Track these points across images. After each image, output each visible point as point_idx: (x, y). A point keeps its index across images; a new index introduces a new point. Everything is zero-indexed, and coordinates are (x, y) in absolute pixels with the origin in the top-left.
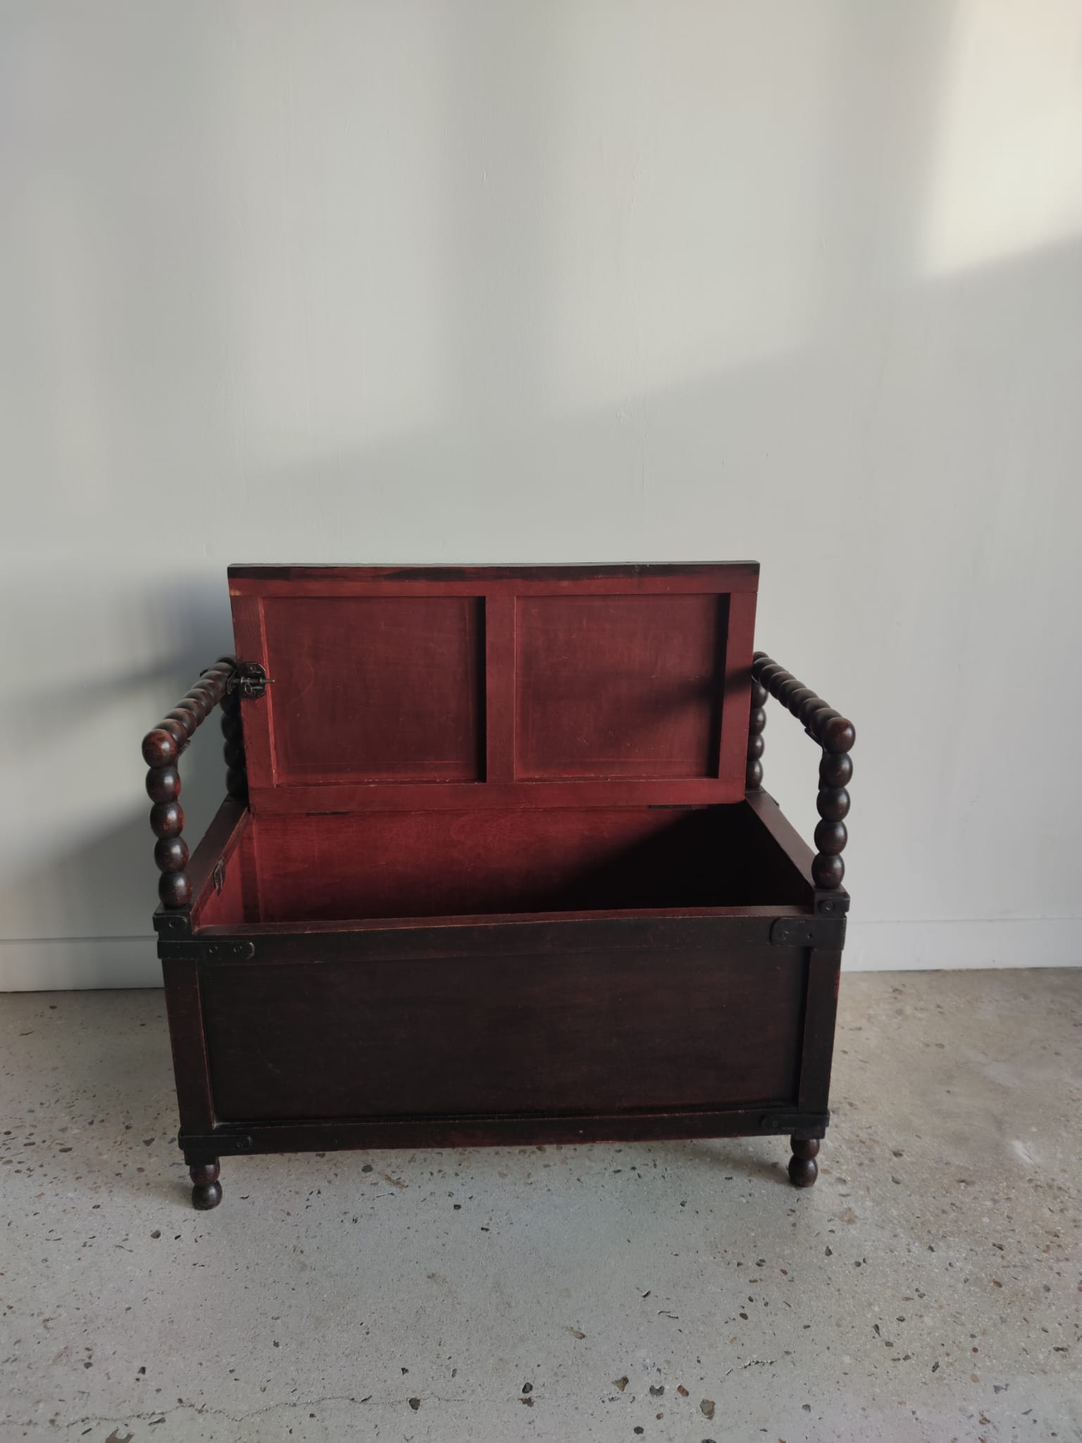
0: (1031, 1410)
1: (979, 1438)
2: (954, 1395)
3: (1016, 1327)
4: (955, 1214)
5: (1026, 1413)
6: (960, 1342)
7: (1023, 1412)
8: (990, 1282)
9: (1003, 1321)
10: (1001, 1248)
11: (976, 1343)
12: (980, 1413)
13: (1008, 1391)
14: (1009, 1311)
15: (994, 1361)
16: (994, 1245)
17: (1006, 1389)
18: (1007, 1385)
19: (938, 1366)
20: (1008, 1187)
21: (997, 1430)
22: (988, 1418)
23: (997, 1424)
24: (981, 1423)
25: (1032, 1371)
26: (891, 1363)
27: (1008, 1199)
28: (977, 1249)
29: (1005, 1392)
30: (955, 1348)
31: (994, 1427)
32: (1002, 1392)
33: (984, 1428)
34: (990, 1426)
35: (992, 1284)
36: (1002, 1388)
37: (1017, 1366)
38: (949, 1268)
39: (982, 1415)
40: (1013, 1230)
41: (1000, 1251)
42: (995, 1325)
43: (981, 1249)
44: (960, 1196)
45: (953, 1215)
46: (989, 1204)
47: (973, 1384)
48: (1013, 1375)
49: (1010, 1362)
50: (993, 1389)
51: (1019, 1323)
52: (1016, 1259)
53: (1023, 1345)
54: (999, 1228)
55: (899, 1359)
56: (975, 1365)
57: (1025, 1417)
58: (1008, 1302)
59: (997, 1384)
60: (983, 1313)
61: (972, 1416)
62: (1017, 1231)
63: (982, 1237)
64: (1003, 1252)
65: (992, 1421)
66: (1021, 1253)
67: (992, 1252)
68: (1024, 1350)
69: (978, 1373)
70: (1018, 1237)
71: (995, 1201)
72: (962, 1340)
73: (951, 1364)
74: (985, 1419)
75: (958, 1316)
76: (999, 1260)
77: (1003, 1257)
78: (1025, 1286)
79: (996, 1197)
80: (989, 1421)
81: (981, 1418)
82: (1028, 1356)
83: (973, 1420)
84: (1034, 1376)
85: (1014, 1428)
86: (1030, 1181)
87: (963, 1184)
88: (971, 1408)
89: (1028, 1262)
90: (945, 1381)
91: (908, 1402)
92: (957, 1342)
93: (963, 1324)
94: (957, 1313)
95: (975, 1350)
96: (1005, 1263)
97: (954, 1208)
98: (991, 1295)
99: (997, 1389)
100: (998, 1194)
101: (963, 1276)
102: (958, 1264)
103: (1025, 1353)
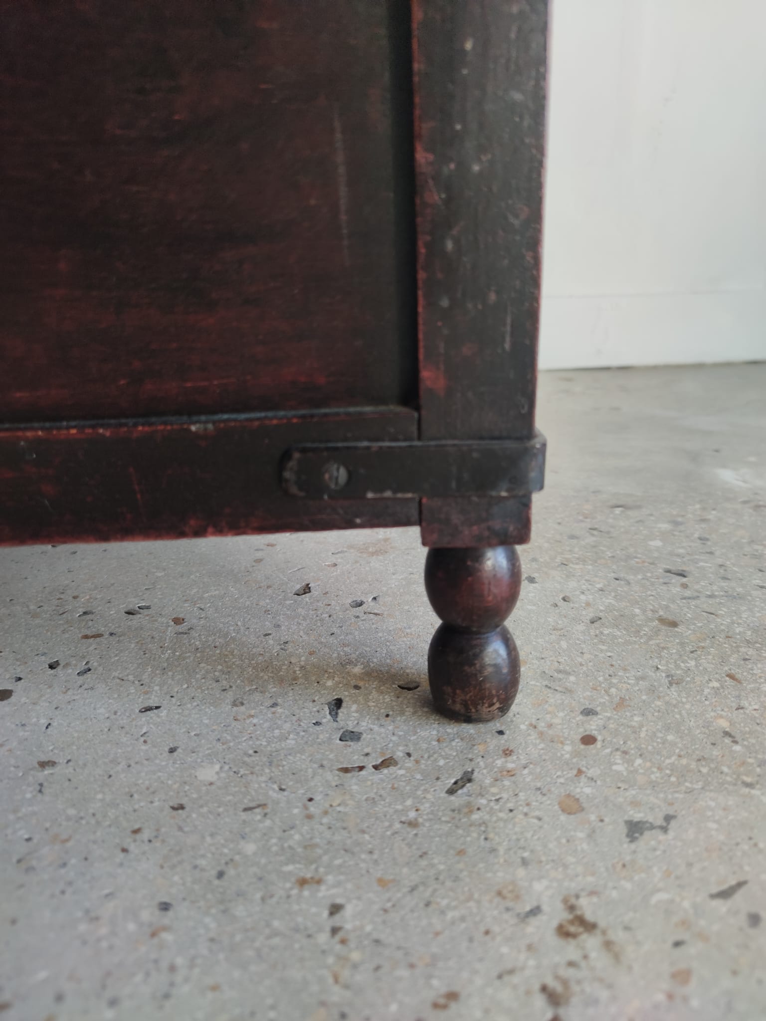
0: (740, 885)
1: (544, 989)
2: (493, 850)
3: (707, 691)
4: (594, 539)
5: (725, 894)
6: (550, 726)
7: (715, 890)
8: (652, 620)
9: (673, 681)
10: (682, 575)
11: (593, 726)
12: (565, 901)
13: (671, 834)
14: (692, 663)
15: (639, 761)
16: (669, 571)
17: (664, 829)
18: (668, 818)
19: (470, 780)
20: (704, 509)
21: (617, 958)
22: (589, 916)
23: (618, 936)
24: (563, 932)
25: (748, 780)
26: (332, 777)
27: (704, 520)
28: (631, 577)
29: (662, 837)
30: (534, 736)
31: (608, 945)
32: (649, 839)
33: (571, 950)
34: (591, 942)
35: (656, 623)
36: (652, 827)
37: (705, 770)
38: (561, 603)
39: (572, 908)
40: (711, 553)
41: (680, 578)
42: (652, 690)
43: (640, 577)
44: (610, 521)
45: (590, 540)
46: (665, 526)
47: (563, 817)
48: (690, 791)
49: (684, 761)
50: (623, 830)
51: (716, 684)
52: (715, 588)
53: (724, 724)
54: (681, 551)
55: (361, 768)
56: (580, 772)
57: (723, 907)
58: (689, 649)
59: (638, 816)
60: (625, 670)
61: (535, 911)
62: (718, 553)
63: (644, 562)
64: (684, 580)
65: (602, 924)
66: (725, 578)
67: (661, 580)
68: (727, 734)
69: (584, 790)
70: (720, 561)
71: (676, 524)
72: (556, 721)
73: (510, 773)
74: (581, 921)
75: (560, 676)
76: (676, 590)
77: (685, 586)
78: (733, 622)
79: (680, 519)
80: (590, 927)
81: (566, 916)
82: (737, 748)
83: (533, 927)
84: (753, 792)
85: (677, 944)
86: (745, 502)
87: (620, 509)
88: (538, 886)
89: (740, 590)
90: (475, 816)
91: (330, 879)
92: (542, 725)
93: (568, 691)
94: (560, 671)
95: (588, 740)
96: (688, 593)
97: (595, 532)
98: (650, 638)
99: (635, 829)
100: (683, 516)
101: (590, 614)
102: (583, 597)
103: (727, 740)
